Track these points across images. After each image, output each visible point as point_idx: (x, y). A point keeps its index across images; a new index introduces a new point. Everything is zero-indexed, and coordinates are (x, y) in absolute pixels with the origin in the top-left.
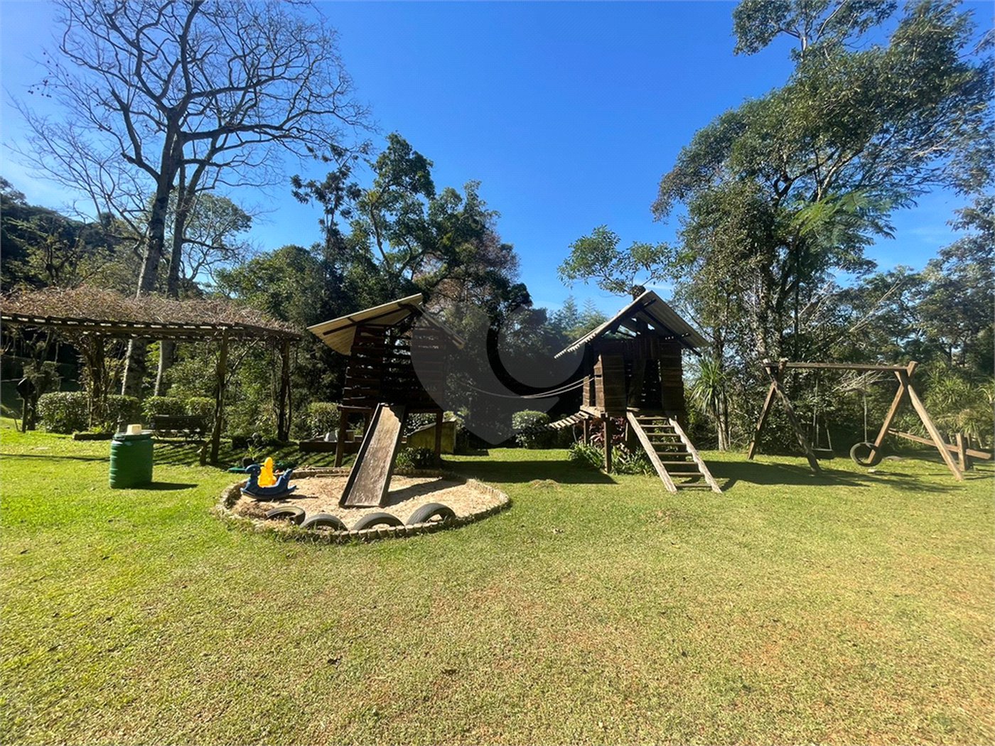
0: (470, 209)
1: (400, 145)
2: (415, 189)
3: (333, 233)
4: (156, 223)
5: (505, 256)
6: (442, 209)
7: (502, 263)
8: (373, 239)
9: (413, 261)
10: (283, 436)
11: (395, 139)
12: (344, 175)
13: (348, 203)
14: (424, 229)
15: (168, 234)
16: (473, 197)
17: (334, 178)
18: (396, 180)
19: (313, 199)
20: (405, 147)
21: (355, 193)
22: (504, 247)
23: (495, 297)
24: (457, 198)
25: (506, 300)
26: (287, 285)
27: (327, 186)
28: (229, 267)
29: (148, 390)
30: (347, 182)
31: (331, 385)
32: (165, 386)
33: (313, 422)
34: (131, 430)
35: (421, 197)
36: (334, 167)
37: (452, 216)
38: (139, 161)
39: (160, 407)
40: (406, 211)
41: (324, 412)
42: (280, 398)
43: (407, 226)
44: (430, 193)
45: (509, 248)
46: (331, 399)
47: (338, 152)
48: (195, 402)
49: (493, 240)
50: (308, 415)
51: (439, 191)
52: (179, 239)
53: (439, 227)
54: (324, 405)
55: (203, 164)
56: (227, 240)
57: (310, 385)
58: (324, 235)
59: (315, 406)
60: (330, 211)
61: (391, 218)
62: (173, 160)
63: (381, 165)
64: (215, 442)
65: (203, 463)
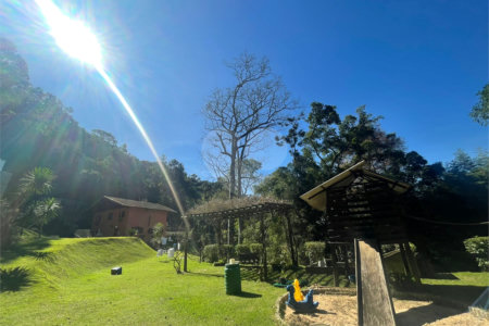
0: (363, 120)
1: (317, 106)
2: (329, 123)
3: (296, 154)
4: (232, 173)
5: (392, 140)
6: (346, 127)
7: (393, 144)
8: (314, 154)
9: (337, 158)
10: (295, 263)
11: (314, 105)
12: (296, 128)
13: (300, 139)
14: (339, 141)
15: (236, 178)
16: (363, 114)
17: (291, 131)
18: (319, 122)
19: (285, 143)
20: (320, 105)
21: (302, 134)
22: (389, 136)
23: (396, 164)
24: (354, 118)
25: (404, 164)
26: (281, 184)
27: (290, 136)
28: (257, 184)
29: (236, 243)
30: (297, 131)
31: (312, 232)
32: (242, 239)
33: (309, 254)
34: (231, 262)
35: (333, 126)
36: (291, 127)
37: (353, 128)
38: (226, 153)
39: (241, 249)
40: (327, 135)
41: (314, 248)
42: (290, 241)
43: (329, 142)
44: (337, 121)
45: (394, 135)
46: (316, 239)
47: (291, 120)
48: (254, 245)
49: (381, 134)
50: (305, 250)
51: (342, 118)
52: (240, 178)
53: (347, 137)
54: (312, 243)
55: (244, 146)
56: (254, 174)
57: (301, 233)
58: (293, 158)
59: (308, 244)
60: (293, 146)
61: (320, 141)
62: (235, 149)
63: (310, 119)
64: (265, 267)
65: (262, 280)
